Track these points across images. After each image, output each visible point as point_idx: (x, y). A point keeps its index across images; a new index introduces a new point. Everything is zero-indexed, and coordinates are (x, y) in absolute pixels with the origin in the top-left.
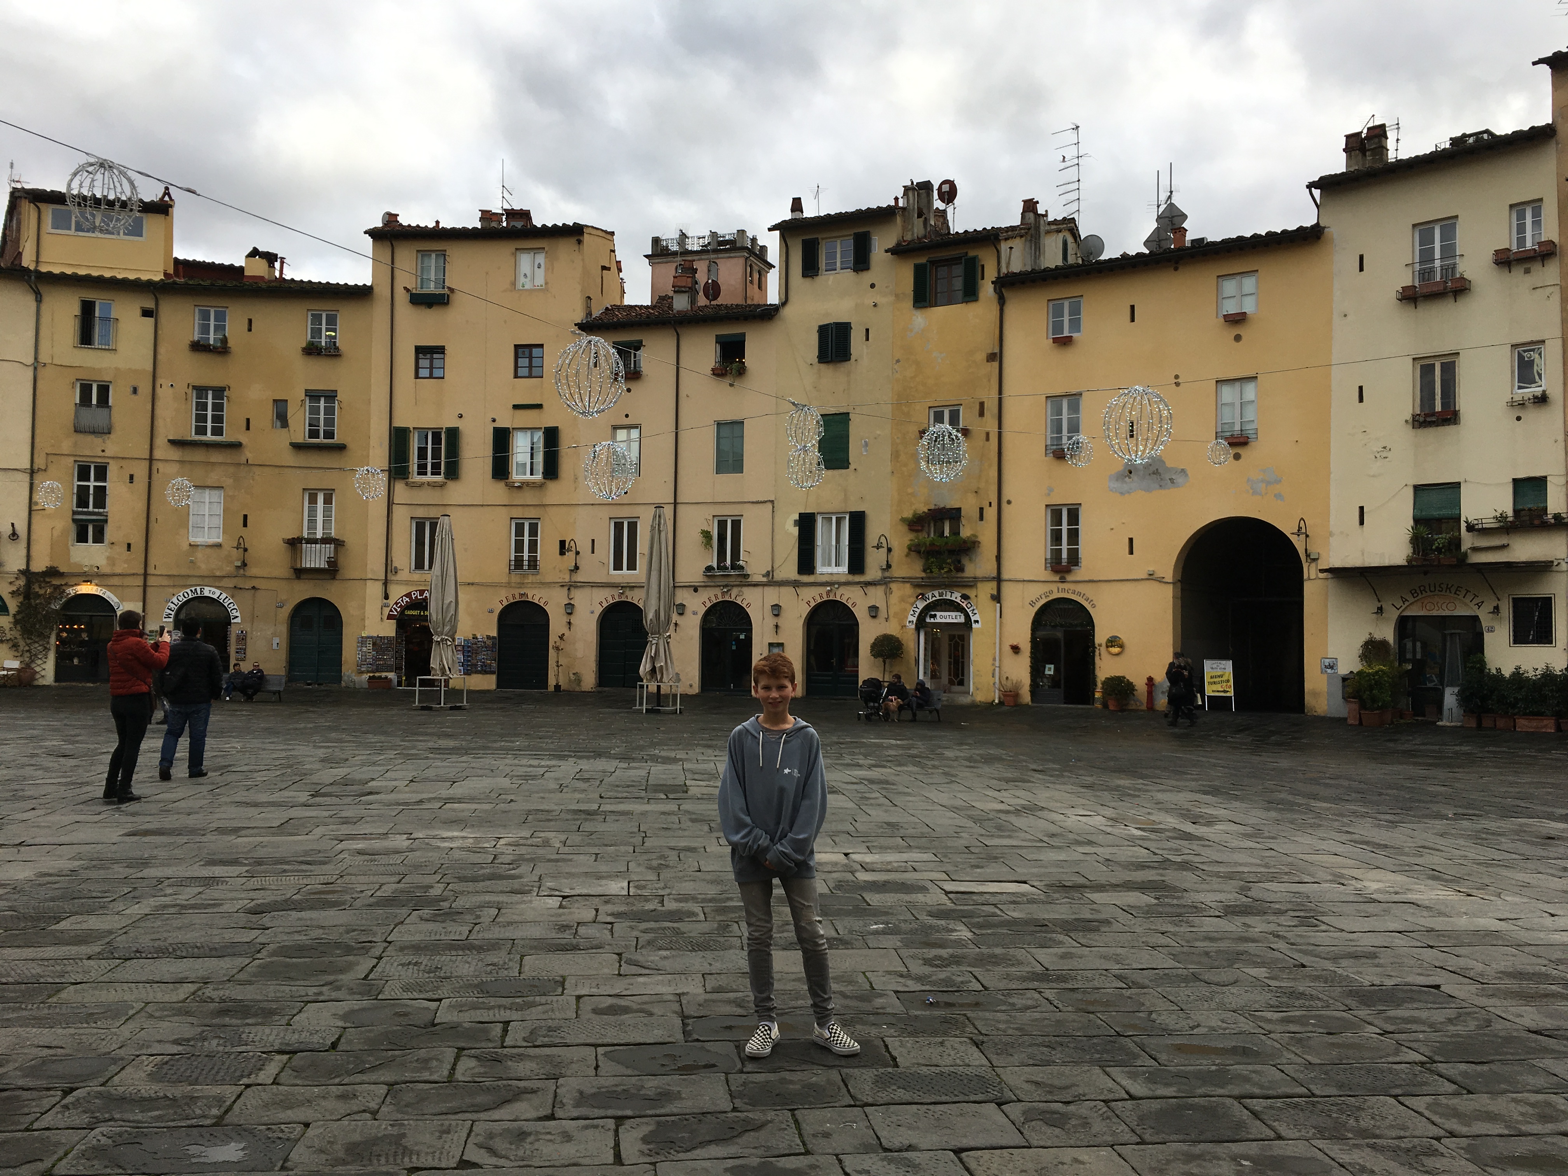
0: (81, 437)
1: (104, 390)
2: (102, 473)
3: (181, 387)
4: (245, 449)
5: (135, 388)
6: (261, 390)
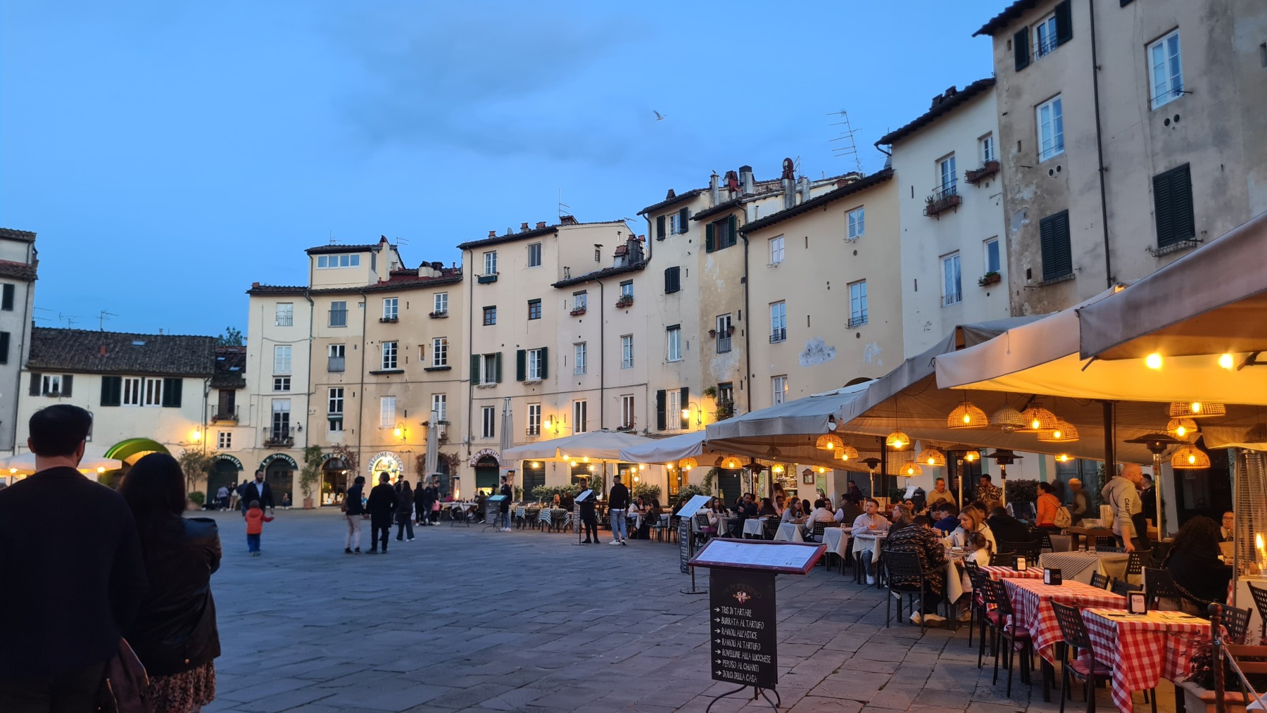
0: (331, 374)
1: (342, 348)
2: (341, 392)
3: (376, 343)
4: (406, 374)
5: (356, 346)
6: (413, 341)
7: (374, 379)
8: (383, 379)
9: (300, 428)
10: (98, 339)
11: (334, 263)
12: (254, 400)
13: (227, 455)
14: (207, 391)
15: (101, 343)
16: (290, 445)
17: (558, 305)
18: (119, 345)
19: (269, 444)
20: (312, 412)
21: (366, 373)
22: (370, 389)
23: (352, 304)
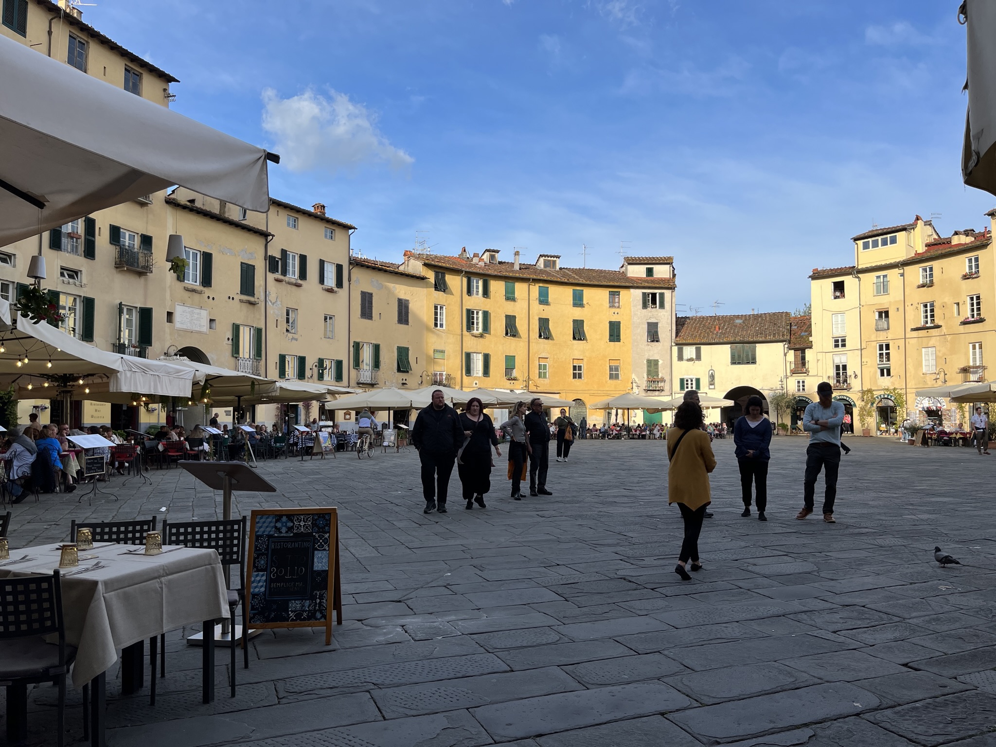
0: (878, 332)
1: (887, 312)
2: (888, 347)
3: (915, 305)
4: (943, 328)
5: (898, 309)
6: (948, 299)
7: (915, 334)
8: (923, 333)
9: (856, 375)
10: (714, 321)
11: (875, 245)
12: (820, 356)
13: (803, 397)
14: (786, 351)
15: (716, 323)
16: (849, 389)
18: (727, 323)
20: (865, 363)
21: (908, 329)
22: (912, 343)
23: (893, 275)
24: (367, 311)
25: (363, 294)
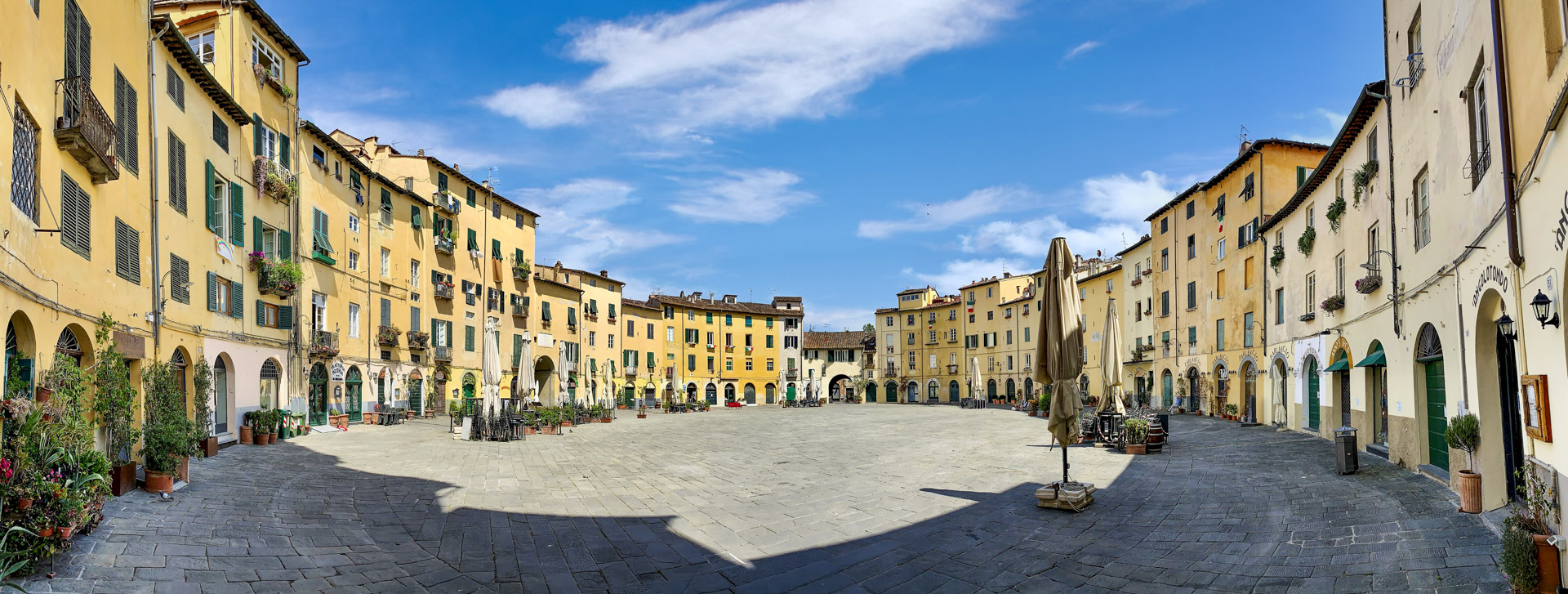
0: (909, 346)
1: (913, 335)
2: (914, 354)
3: (927, 332)
4: (939, 345)
5: (919, 333)
6: (943, 331)
7: (927, 347)
8: (930, 347)
9: (898, 369)
10: (825, 336)
11: (908, 299)
12: (880, 358)
13: (872, 381)
14: (863, 355)
15: (826, 338)
16: (895, 375)
17: (999, 314)
18: (832, 338)
19: (887, 376)
20: (903, 362)
21: (923, 345)
22: (925, 351)
23: (916, 315)
24: (631, 333)
25: (629, 322)
